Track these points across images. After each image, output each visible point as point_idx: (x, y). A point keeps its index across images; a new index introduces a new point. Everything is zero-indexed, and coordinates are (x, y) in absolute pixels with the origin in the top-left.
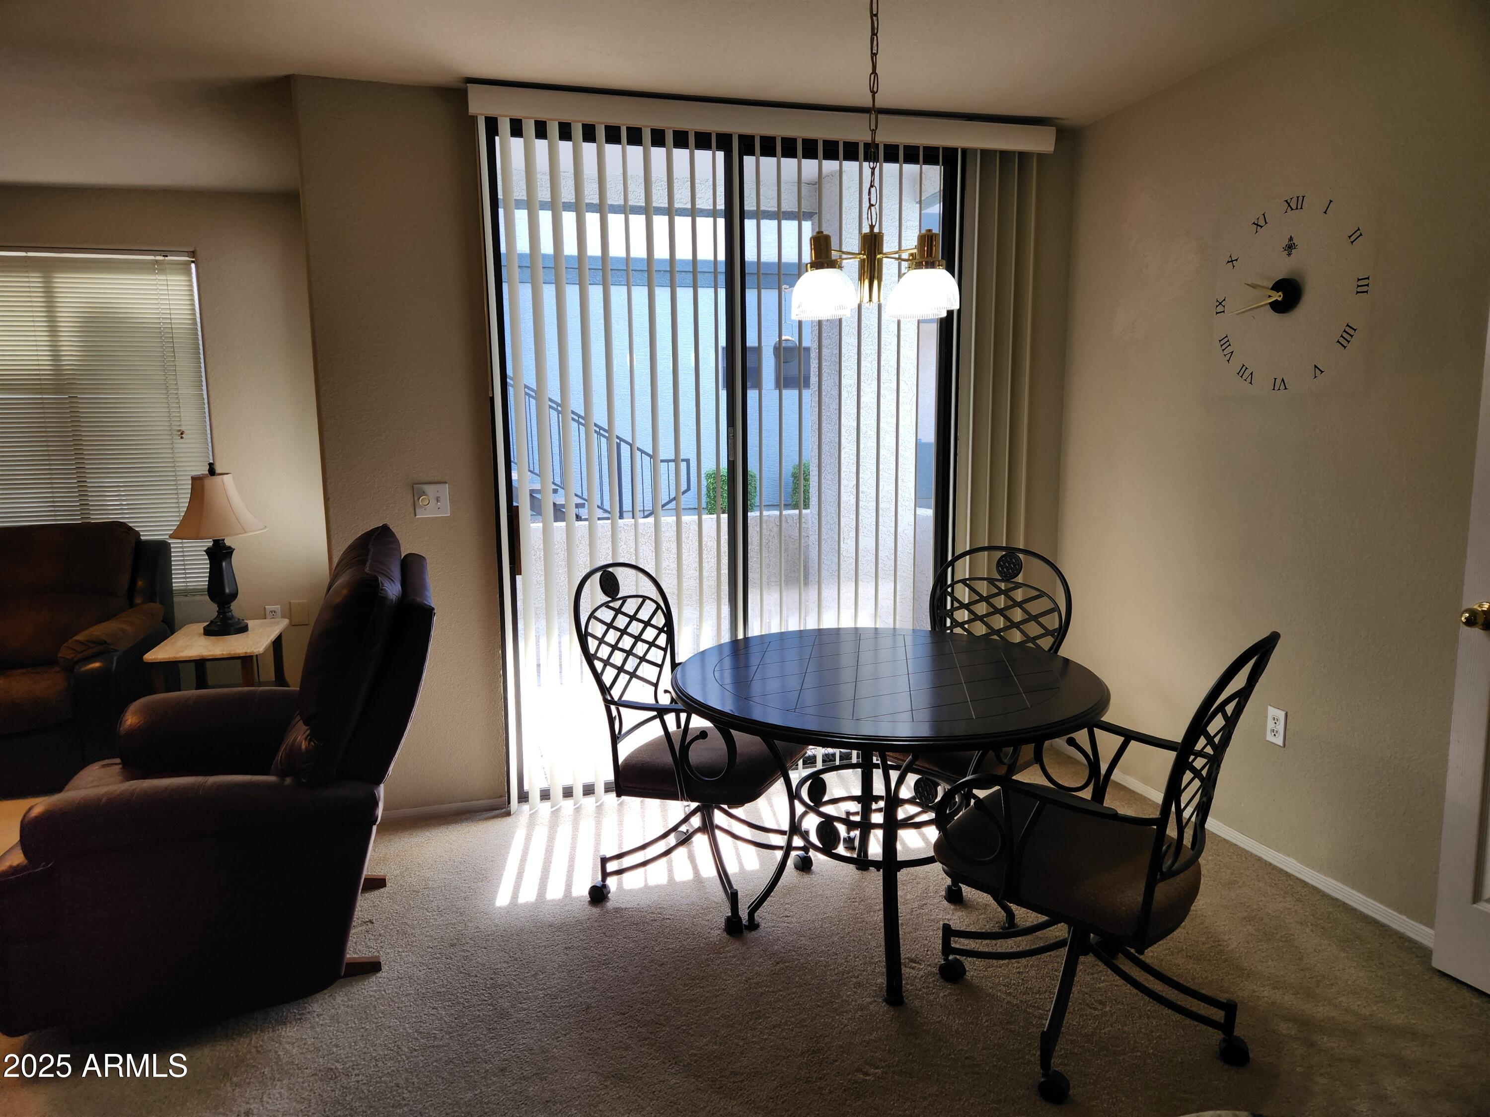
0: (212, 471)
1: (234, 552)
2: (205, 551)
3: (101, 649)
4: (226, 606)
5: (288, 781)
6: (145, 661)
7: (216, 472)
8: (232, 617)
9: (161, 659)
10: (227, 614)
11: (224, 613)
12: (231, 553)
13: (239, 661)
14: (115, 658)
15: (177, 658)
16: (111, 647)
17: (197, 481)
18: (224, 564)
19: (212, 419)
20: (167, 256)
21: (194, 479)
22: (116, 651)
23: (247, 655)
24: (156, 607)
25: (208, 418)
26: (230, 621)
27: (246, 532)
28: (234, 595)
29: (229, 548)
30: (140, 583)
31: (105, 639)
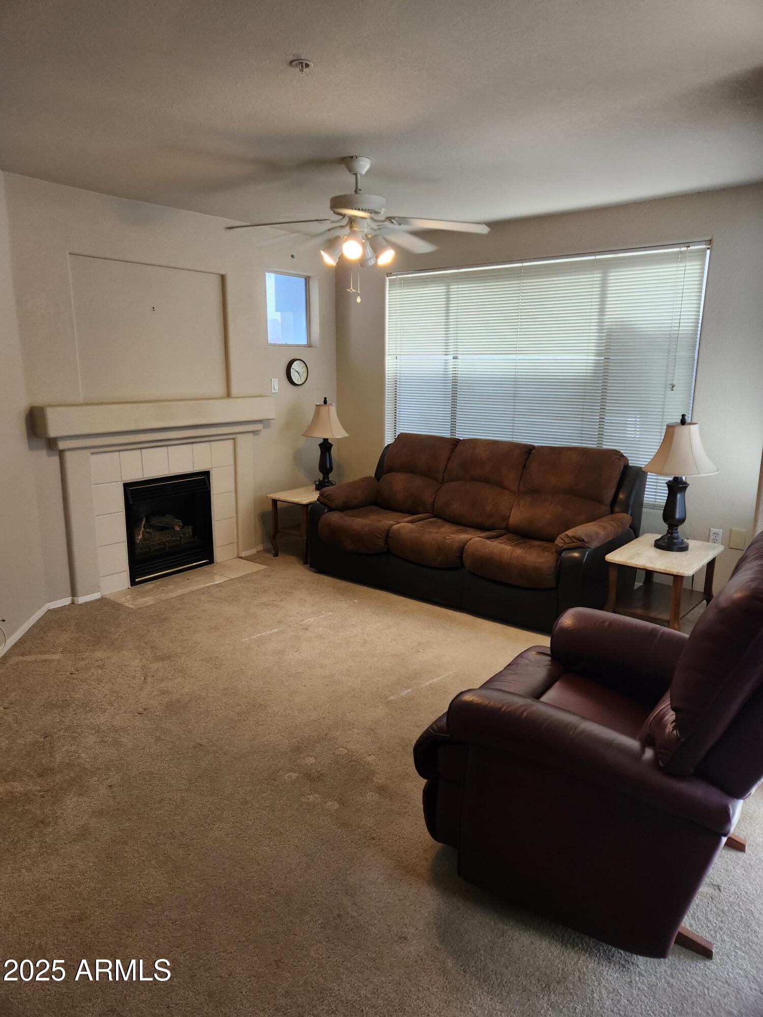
0: (683, 422)
1: (689, 486)
2: (666, 483)
3: (580, 544)
4: (675, 528)
5: (649, 754)
6: (606, 559)
7: (687, 421)
8: (677, 538)
9: (616, 561)
10: (674, 534)
11: (672, 533)
12: (686, 487)
13: (672, 577)
14: (587, 553)
15: (627, 563)
16: (586, 544)
17: (670, 428)
18: (679, 496)
19: (698, 376)
20: (689, 247)
21: (669, 427)
22: (588, 548)
23: (679, 574)
24: (627, 518)
25: (694, 374)
26: (675, 541)
27: (699, 474)
28: (682, 521)
29: (685, 483)
30: (621, 496)
31: (583, 537)
